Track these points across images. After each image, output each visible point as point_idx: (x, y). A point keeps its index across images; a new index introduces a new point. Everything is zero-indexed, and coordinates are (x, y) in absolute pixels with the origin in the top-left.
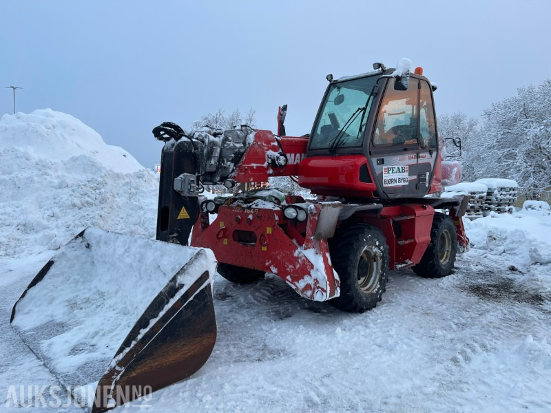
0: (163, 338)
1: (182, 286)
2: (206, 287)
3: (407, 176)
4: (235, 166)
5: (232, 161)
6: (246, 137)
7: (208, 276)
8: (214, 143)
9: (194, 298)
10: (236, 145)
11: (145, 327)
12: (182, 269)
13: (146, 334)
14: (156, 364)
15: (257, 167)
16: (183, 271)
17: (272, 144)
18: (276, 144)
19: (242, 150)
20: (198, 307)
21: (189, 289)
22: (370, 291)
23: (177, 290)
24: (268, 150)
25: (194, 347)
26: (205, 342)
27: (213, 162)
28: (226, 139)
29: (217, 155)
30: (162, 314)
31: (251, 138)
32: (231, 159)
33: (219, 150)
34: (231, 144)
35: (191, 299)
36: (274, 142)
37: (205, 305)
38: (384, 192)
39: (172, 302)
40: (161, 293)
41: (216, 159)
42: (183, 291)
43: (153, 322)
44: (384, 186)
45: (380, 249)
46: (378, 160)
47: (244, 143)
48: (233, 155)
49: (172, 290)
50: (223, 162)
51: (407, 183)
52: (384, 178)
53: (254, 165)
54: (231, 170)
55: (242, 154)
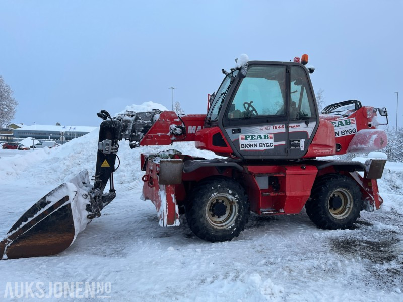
0: (36, 229)
1: (49, 202)
2: (67, 205)
3: (273, 142)
4: (144, 135)
5: (142, 132)
6: (153, 117)
7: (68, 199)
8: (128, 121)
9: (58, 210)
10: (144, 122)
11: (25, 221)
12: (50, 193)
13: (26, 225)
14: (32, 243)
15: (161, 135)
16: (50, 194)
17: (175, 120)
18: (178, 120)
19: (150, 125)
20: (61, 216)
21: (54, 205)
22: (224, 227)
23: (46, 204)
24: (171, 124)
25: (57, 238)
26: (66, 237)
27: (127, 133)
28: (137, 119)
29: (131, 128)
30: (35, 216)
31: (157, 117)
32: (141, 130)
33: (132, 125)
34: (141, 121)
35: (56, 210)
36: (177, 118)
37: (66, 215)
38: (241, 154)
39: (42, 210)
40: (35, 204)
41: (130, 131)
42: (50, 205)
43: (30, 220)
44: (241, 149)
45: (234, 197)
46: (232, 130)
47: (152, 120)
48: (143, 128)
49: (43, 203)
50: (135, 132)
51: (273, 148)
52: (241, 144)
53: (159, 134)
54: (141, 138)
55: (150, 127)
